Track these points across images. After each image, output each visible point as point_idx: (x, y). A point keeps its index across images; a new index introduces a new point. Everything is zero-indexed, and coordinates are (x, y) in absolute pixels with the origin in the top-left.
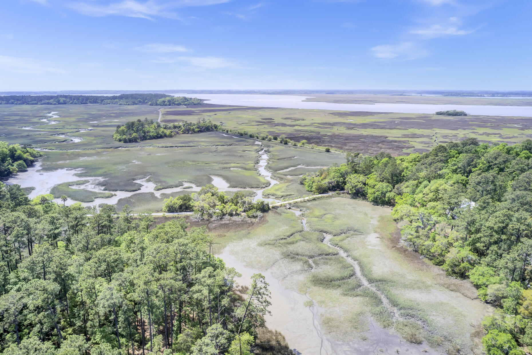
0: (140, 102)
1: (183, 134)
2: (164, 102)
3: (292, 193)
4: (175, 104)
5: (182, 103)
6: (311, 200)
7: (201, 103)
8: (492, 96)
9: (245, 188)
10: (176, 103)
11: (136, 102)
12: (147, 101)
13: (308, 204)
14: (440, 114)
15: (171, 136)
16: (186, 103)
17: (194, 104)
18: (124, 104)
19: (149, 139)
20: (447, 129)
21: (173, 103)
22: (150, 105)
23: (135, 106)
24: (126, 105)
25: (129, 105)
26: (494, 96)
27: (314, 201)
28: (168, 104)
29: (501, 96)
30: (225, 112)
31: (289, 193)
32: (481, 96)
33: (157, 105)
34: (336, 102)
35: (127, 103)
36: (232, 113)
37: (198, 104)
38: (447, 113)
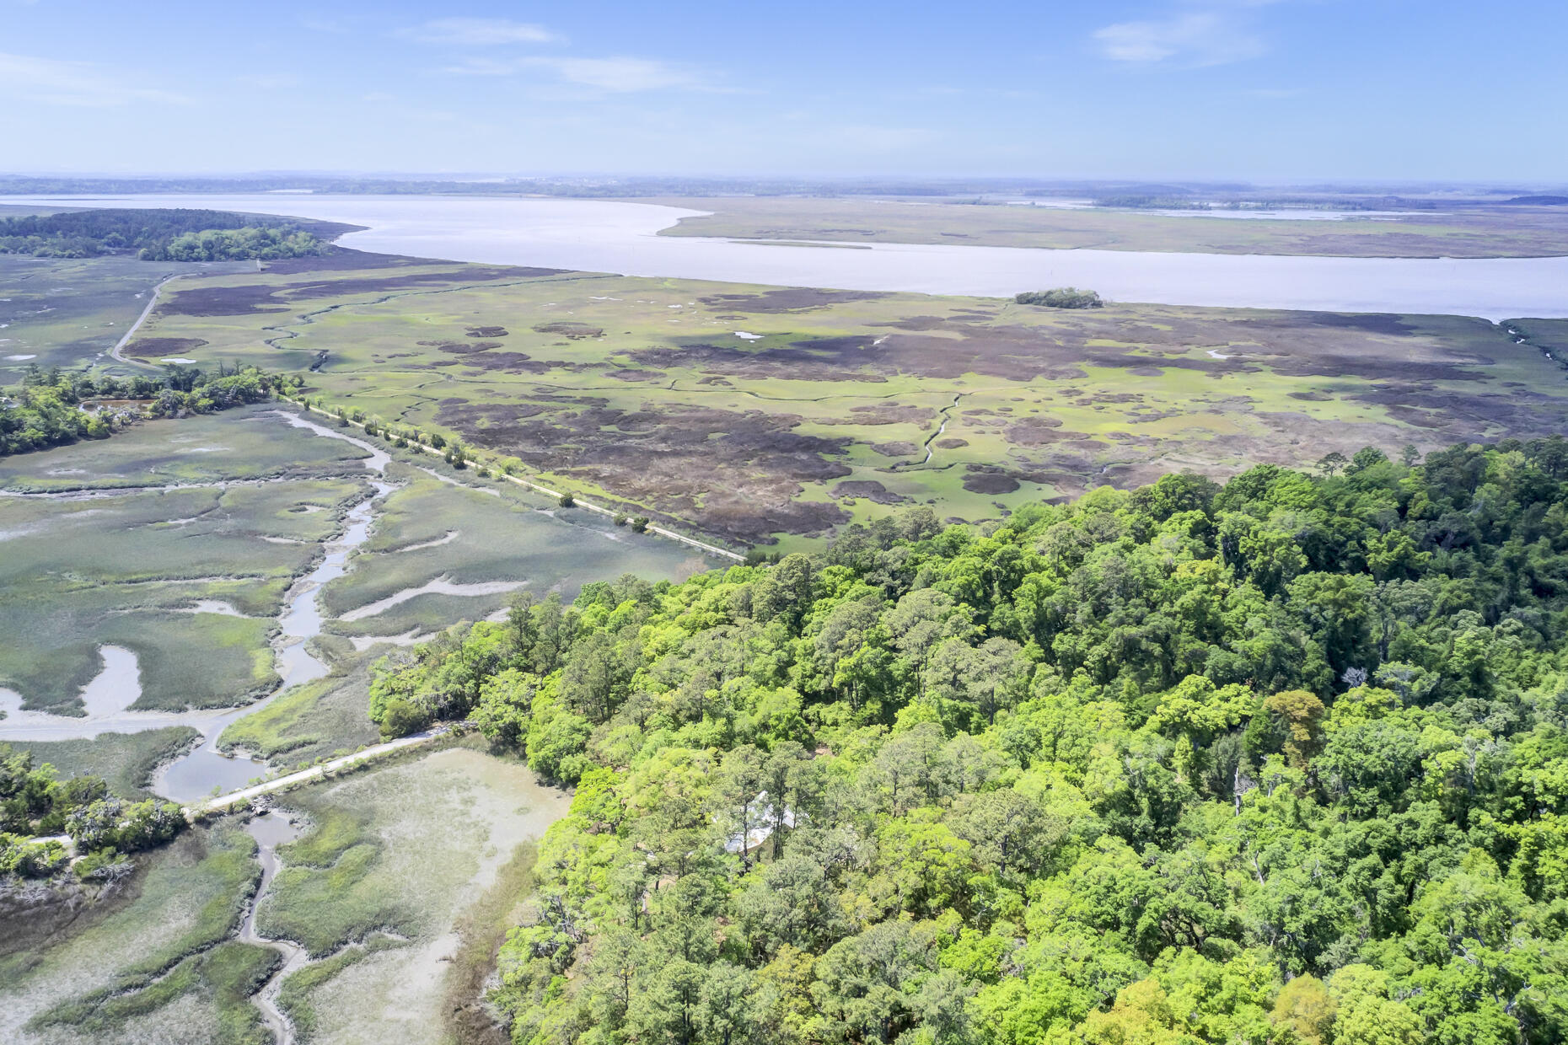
0: (116, 243)
1: (155, 418)
2: (191, 248)
3: (314, 736)
4: (229, 256)
5: (254, 253)
6: (350, 773)
7: (321, 247)
8: (1231, 208)
9: (181, 710)
10: (233, 250)
11: (99, 248)
12: (140, 239)
13: (331, 792)
14: (1029, 302)
15: (105, 432)
16: (266, 250)
17: (295, 255)
18: (56, 256)
19: (17, 452)
20: (1003, 375)
21: (222, 252)
22: (145, 258)
23: (92, 262)
24: (63, 256)
25: (71, 256)
26: (1237, 208)
27: (362, 773)
28: (204, 254)
29: (1258, 208)
30: (374, 295)
31: (300, 738)
32: (1201, 208)
33: (167, 257)
34: (761, 235)
35: (65, 250)
36: (391, 301)
37: (309, 252)
38: (1051, 301)
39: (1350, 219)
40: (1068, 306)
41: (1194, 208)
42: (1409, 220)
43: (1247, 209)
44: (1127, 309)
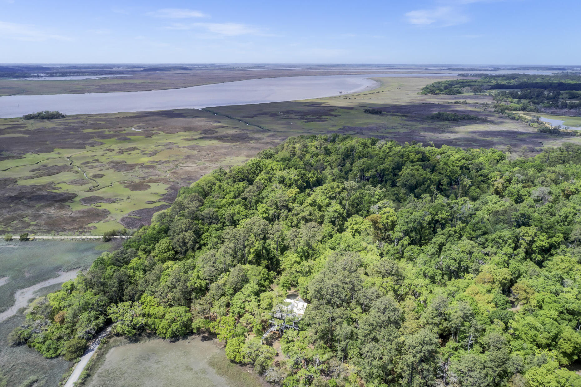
38: (40, 117)
39: (101, 79)
40: (52, 118)
41: (35, 77)
42: (121, 78)
43: (56, 76)
44: (76, 117)
